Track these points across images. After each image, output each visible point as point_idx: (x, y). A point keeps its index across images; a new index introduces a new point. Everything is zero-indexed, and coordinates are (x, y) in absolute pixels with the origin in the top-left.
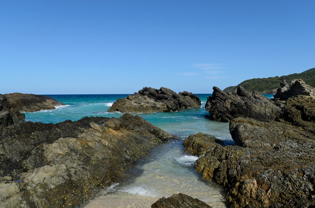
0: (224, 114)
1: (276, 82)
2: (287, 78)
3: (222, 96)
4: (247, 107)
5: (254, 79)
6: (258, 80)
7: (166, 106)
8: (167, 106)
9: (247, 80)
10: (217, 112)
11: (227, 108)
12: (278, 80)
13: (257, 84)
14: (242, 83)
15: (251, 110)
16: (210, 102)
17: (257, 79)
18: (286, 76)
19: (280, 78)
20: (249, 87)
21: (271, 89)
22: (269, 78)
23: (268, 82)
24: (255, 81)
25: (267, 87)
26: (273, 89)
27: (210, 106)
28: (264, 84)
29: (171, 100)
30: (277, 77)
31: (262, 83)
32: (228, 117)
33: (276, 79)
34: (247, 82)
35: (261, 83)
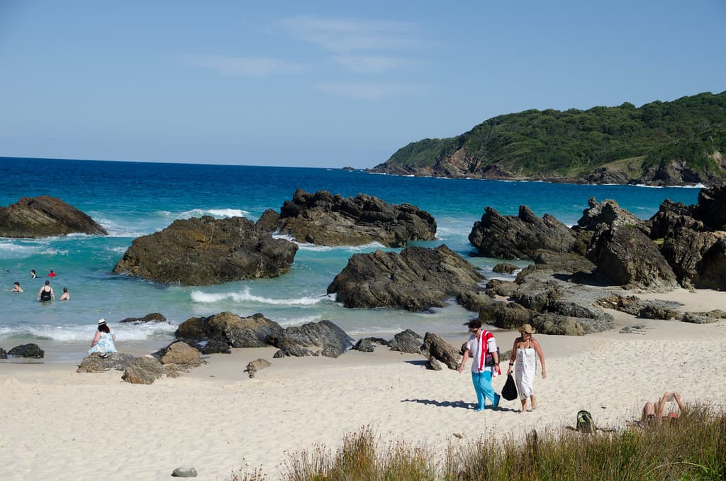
0: (508, 248)
1: (622, 129)
2: (668, 114)
3: (500, 222)
4: (539, 240)
5: (530, 112)
6: (546, 117)
7: (394, 235)
8: (396, 235)
9: (500, 117)
10: (497, 247)
11: (512, 241)
12: (633, 122)
13: (542, 134)
14: (480, 127)
15: (544, 244)
16: (480, 230)
17: (546, 112)
18: (666, 103)
19: (641, 113)
20: (510, 151)
21: (599, 162)
22: (596, 110)
23: (590, 130)
24: (535, 122)
25: (585, 152)
26: (606, 162)
27: (481, 237)
28: (573, 136)
29: (402, 224)
30: (627, 106)
31: (562, 130)
32: (514, 253)
33: (625, 117)
34: (501, 126)
35: (560, 134)
